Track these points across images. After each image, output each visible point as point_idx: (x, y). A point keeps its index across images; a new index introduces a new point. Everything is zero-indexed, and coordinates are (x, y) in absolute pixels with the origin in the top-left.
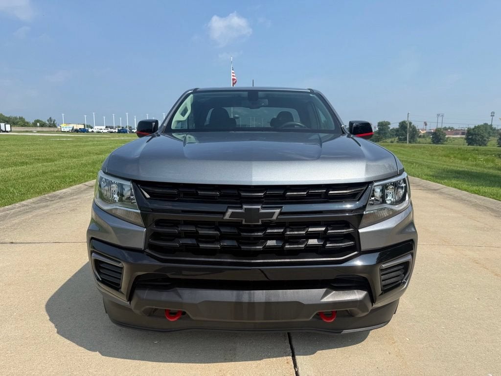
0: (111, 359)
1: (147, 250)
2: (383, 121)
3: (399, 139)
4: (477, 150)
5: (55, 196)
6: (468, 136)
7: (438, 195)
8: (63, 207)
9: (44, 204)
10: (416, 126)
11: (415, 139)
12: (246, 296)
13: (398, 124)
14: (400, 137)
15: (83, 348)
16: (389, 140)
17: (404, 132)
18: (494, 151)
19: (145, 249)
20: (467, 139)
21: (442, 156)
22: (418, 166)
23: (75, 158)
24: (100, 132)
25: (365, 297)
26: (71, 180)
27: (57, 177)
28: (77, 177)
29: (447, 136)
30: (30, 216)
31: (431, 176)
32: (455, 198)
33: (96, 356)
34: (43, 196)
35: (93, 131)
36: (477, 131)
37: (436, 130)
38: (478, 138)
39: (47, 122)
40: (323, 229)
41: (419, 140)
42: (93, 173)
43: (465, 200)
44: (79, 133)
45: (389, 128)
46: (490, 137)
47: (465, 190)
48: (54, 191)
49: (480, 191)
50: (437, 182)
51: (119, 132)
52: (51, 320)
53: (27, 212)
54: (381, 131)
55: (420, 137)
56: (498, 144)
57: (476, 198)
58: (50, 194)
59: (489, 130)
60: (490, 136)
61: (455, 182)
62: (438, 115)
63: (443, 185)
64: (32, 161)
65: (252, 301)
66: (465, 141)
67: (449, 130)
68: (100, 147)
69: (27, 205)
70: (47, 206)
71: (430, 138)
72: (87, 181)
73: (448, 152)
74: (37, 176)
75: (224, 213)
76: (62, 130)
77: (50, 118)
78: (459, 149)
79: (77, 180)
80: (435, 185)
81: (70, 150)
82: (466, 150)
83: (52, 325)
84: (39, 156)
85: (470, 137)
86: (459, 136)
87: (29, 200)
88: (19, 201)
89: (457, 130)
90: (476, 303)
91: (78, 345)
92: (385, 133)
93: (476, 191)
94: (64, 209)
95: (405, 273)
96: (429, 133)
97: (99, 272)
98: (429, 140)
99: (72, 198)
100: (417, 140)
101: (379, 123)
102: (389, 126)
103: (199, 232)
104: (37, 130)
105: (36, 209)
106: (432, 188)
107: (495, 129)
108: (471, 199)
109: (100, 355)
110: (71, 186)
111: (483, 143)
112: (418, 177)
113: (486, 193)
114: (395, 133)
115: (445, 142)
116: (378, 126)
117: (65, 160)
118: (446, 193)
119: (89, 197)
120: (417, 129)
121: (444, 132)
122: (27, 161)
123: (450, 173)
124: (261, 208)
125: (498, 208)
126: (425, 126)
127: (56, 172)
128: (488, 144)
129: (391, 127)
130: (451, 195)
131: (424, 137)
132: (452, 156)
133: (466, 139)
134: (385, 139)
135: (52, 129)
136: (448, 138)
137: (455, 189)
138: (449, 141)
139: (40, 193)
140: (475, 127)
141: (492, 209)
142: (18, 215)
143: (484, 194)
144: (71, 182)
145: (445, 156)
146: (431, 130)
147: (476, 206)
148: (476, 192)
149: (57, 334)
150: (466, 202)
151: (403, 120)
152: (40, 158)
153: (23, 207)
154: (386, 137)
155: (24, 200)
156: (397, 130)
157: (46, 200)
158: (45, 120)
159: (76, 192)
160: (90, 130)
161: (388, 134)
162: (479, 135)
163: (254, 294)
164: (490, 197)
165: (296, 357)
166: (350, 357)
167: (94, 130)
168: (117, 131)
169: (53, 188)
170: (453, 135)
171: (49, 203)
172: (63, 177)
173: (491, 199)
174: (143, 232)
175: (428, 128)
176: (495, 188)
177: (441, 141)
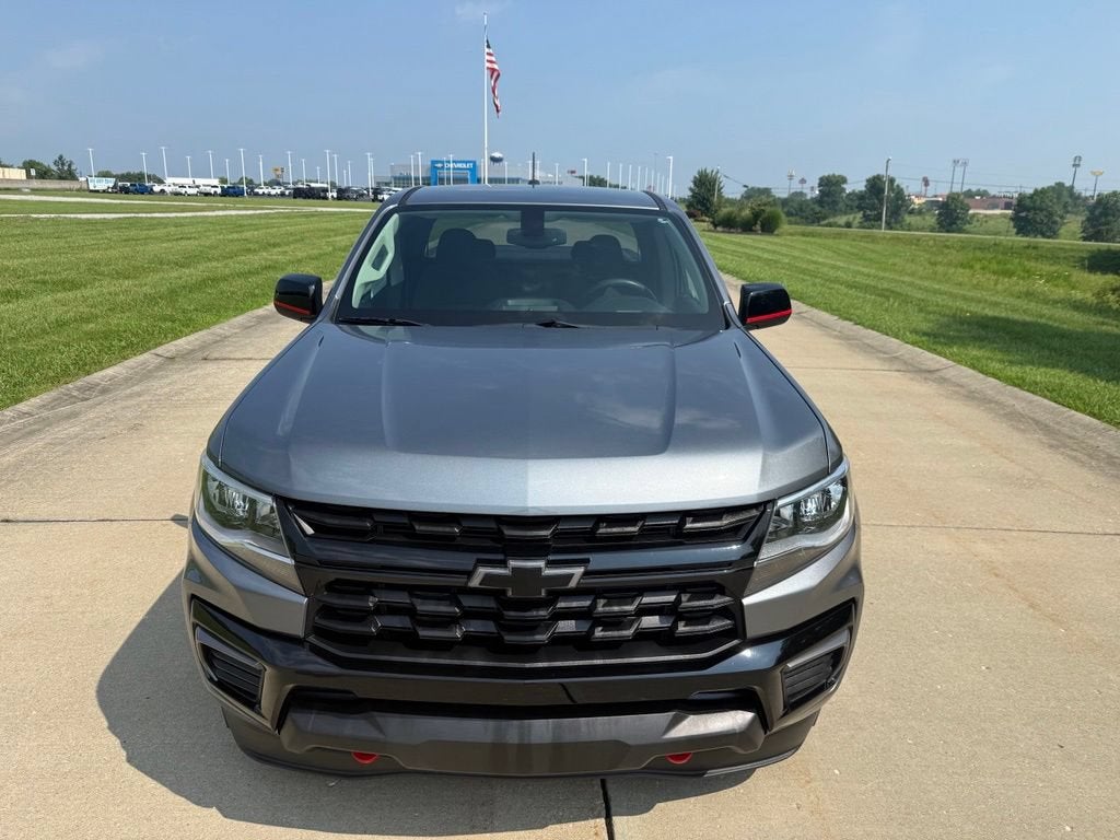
0: (243, 824)
1: (312, 639)
2: (831, 173)
3: (864, 216)
4: (1035, 248)
5: (91, 387)
6: (1017, 212)
7: (935, 386)
8: (111, 419)
9: (68, 409)
10: (903, 186)
11: (900, 218)
12: (512, 730)
13: (865, 183)
14: (868, 212)
15: (183, 799)
16: (842, 220)
17: (876, 201)
18: (1072, 250)
19: (307, 635)
20: (1015, 219)
21: (956, 267)
22: (900, 304)
23: (127, 278)
24: (181, 194)
25: (752, 723)
26: (123, 343)
27: (91, 336)
28: (136, 335)
29: (971, 212)
30: (40, 444)
31: (925, 334)
32: (972, 397)
33: (211, 818)
34: (62, 389)
35: (163, 191)
36: (1038, 202)
37: (948, 197)
38: (1041, 216)
39: (54, 168)
40: (672, 598)
41: (908, 219)
42: (173, 322)
43: (990, 402)
44: (132, 196)
45: (844, 190)
46: (1068, 215)
47: (994, 376)
48: (88, 373)
49: (1024, 381)
50: (934, 351)
51: (225, 193)
52: (112, 728)
53: (31, 433)
54: (826, 199)
55: (911, 212)
56: (1083, 232)
57: (1016, 397)
58: (79, 383)
59: (1066, 198)
60: (1068, 212)
61: (975, 352)
62: (956, 162)
63: (948, 359)
64: (30, 287)
65: (526, 742)
66: (1012, 224)
67: (977, 198)
68: (184, 243)
69: (30, 414)
70: (74, 415)
71: (934, 215)
72: (161, 344)
73: (971, 255)
74: (44, 331)
75: (470, 574)
76: (91, 188)
77: (61, 158)
78: (995, 244)
79: (138, 343)
80: (933, 359)
81: (114, 252)
82: (1012, 248)
83: (114, 742)
84: (45, 273)
85: (1023, 214)
86: (998, 212)
87: (33, 400)
88: (11, 404)
89: (994, 197)
90: (982, 679)
91: (171, 790)
92: (835, 203)
93: (1017, 378)
94: (113, 423)
95: (835, 666)
96: (933, 204)
97: (212, 666)
98: (931, 220)
99: (128, 391)
100: (903, 220)
101: (821, 179)
102: (844, 186)
103: (418, 608)
104: (31, 186)
105: (50, 425)
106: (923, 367)
107: (1079, 197)
108: (1002, 399)
109: (220, 815)
110: (125, 358)
111: (1050, 230)
112: (897, 337)
113: (1036, 383)
114: (857, 203)
115: (967, 227)
116: (820, 185)
117: (105, 283)
118: (953, 380)
119: (167, 390)
120: (906, 193)
121: (967, 201)
122: (17, 286)
123: (965, 326)
124: (546, 566)
125: (1058, 423)
126: (924, 188)
127: (88, 320)
128: (1061, 231)
129: (848, 188)
130: (962, 386)
131: (920, 212)
132: (978, 266)
133: (1012, 219)
134: (835, 216)
135: (66, 184)
136: (974, 215)
137: (971, 371)
138: (975, 223)
139: (55, 381)
140: (1036, 190)
141: (1046, 426)
142: (13, 441)
143: (1033, 388)
144: (124, 348)
145: (962, 265)
146: (936, 196)
147: (1013, 417)
148: (1016, 381)
149: (127, 765)
150: (993, 405)
151: (875, 174)
152: (47, 277)
153: (20, 418)
154: (835, 212)
155: (21, 400)
156: (861, 197)
157: (72, 399)
158: (48, 161)
159: (136, 374)
160: (157, 188)
161: (841, 205)
162: (1042, 210)
163: (530, 726)
164: (1045, 397)
165: (614, 818)
166: (719, 817)
167: (166, 189)
168: (219, 191)
169: (84, 366)
170: (986, 209)
171: (79, 406)
172: (106, 335)
173: (1046, 401)
174: (302, 604)
175: (931, 191)
176: (1057, 371)
177: (959, 222)
